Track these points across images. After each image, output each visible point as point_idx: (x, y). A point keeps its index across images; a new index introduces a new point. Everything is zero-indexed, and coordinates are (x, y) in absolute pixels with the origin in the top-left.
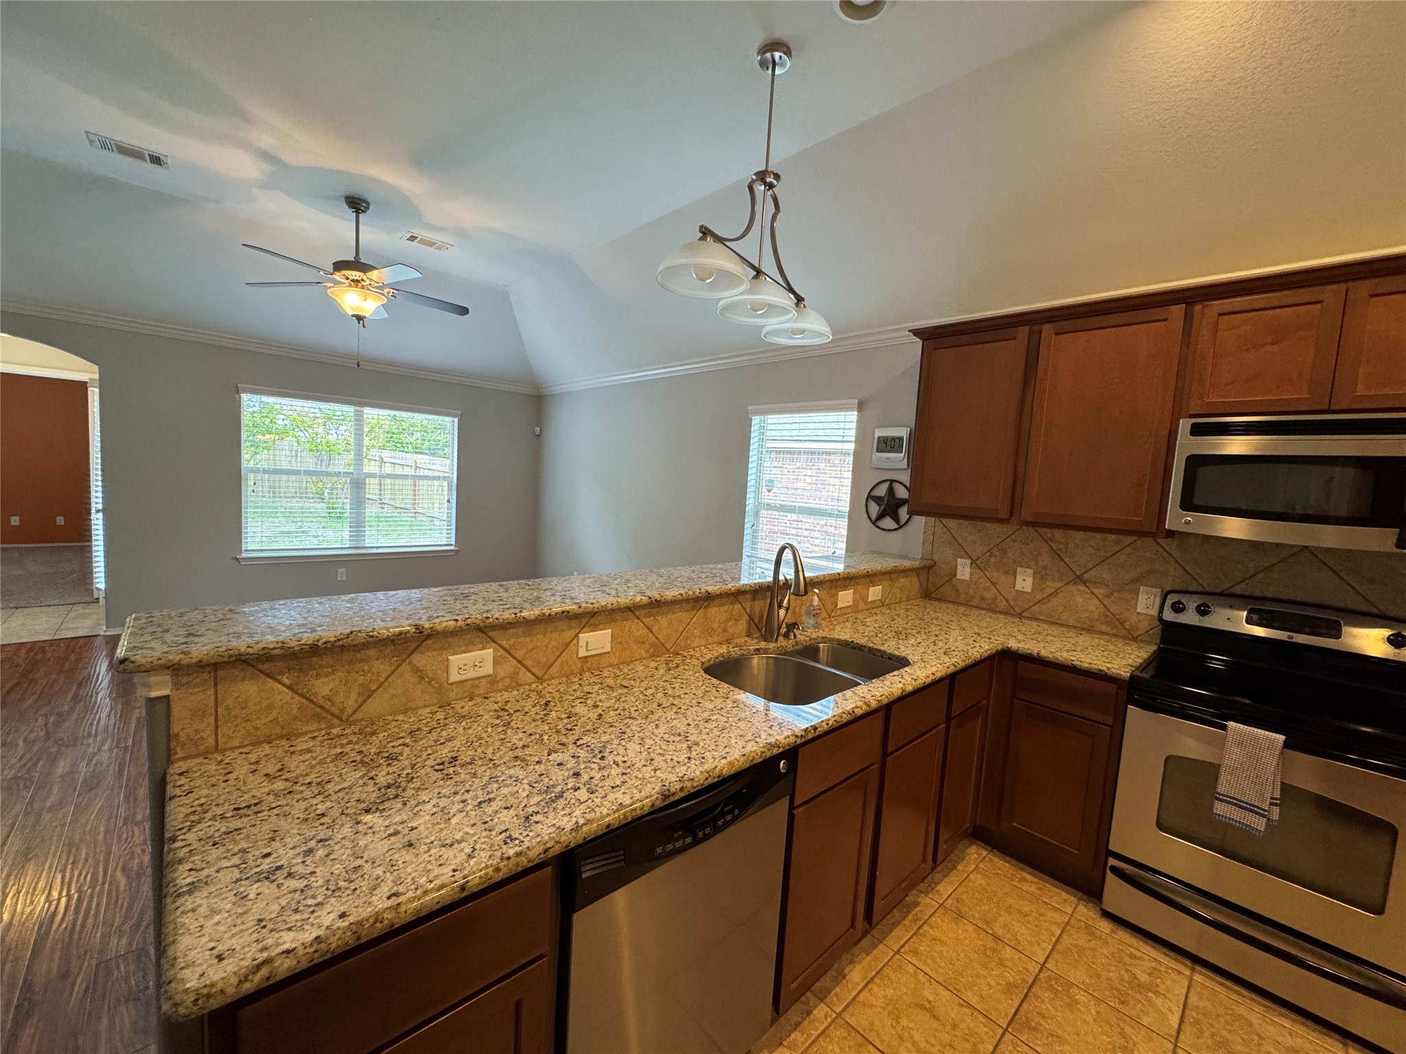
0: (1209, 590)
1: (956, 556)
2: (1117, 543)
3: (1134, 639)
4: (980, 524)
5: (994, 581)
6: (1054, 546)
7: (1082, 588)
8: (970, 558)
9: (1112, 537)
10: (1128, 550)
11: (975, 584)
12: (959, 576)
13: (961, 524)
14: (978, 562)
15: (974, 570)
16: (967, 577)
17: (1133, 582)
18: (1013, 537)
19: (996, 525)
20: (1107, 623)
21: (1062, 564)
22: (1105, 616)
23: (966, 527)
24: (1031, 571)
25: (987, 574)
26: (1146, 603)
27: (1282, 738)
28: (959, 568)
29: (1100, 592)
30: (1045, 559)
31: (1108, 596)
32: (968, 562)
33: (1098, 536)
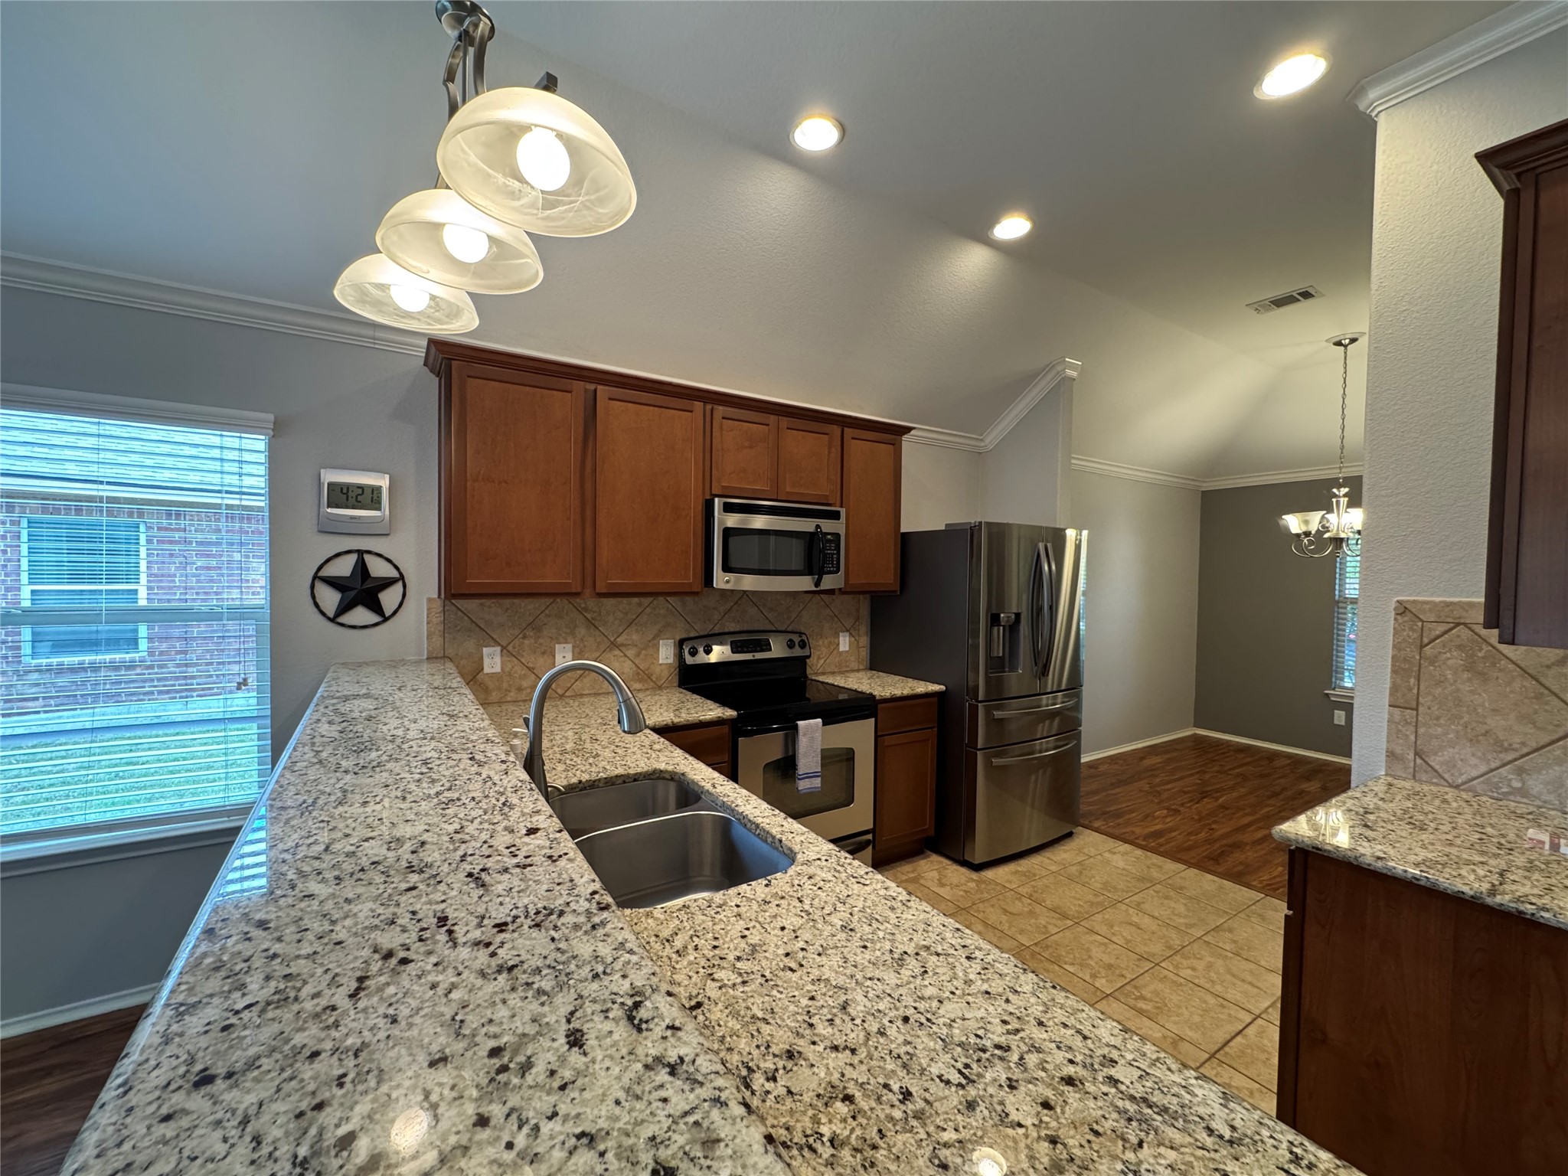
0: (702, 633)
1: (479, 647)
2: (640, 605)
3: (660, 688)
4: (507, 602)
5: (531, 665)
6: (589, 616)
7: (617, 652)
8: (499, 645)
9: (635, 600)
10: (648, 610)
11: (510, 674)
12: (487, 670)
13: (481, 604)
14: (510, 648)
15: (505, 658)
16: (498, 669)
17: (654, 639)
18: (547, 612)
19: (527, 601)
20: (640, 681)
21: (598, 633)
22: (638, 674)
23: (490, 607)
24: (570, 646)
25: (523, 660)
26: (666, 654)
27: (819, 720)
28: (487, 661)
29: (631, 653)
30: (582, 631)
31: (638, 655)
32: (498, 649)
33: (625, 600)
